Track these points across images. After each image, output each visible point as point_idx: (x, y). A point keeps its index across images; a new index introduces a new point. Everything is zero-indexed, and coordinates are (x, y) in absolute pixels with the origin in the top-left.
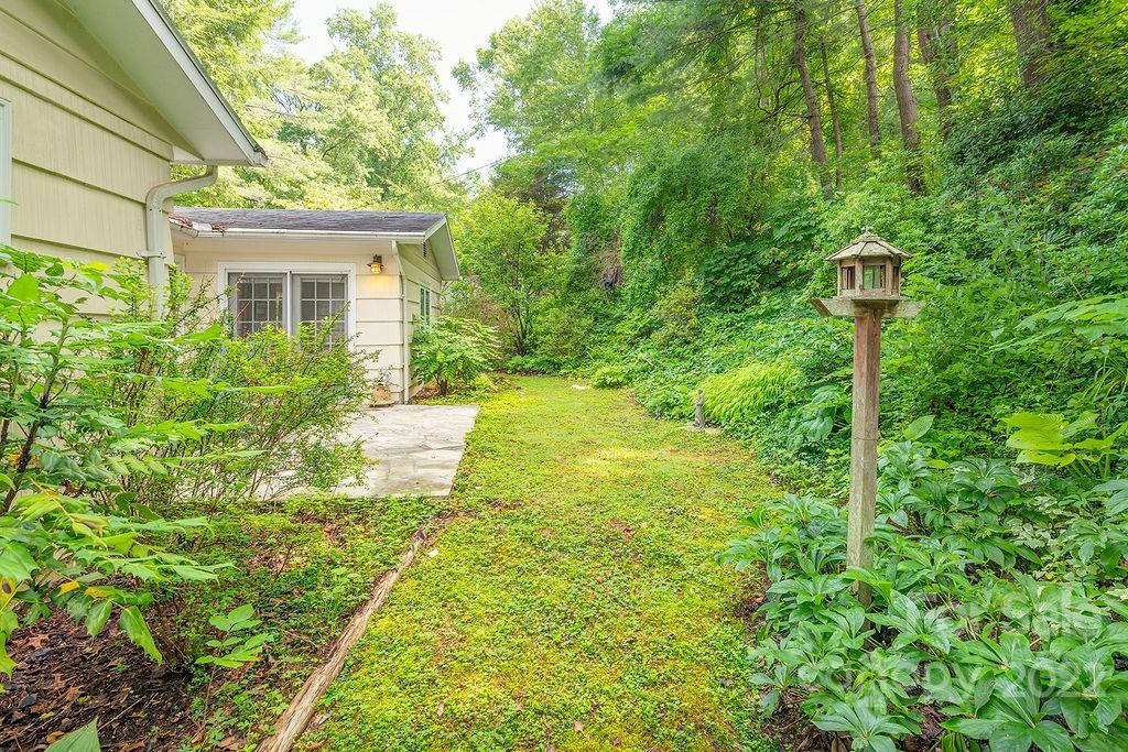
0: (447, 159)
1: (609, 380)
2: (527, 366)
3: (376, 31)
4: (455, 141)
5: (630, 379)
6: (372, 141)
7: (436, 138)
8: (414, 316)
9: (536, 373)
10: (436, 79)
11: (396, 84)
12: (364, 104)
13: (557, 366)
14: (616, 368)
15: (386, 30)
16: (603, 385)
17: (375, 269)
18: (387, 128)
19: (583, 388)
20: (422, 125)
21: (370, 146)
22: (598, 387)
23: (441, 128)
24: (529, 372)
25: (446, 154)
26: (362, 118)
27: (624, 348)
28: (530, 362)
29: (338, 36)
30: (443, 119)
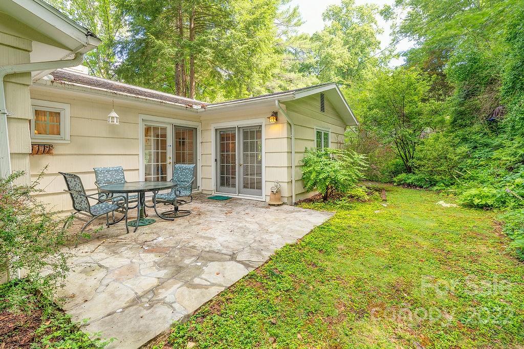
0: (383, 64)
1: (476, 201)
2: (409, 181)
3: (344, 11)
4: (387, 53)
5: (504, 203)
6: (339, 63)
7: (375, 54)
8: (306, 148)
9: (415, 186)
10: (375, 23)
11: (354, 32)
12: (335, 46)
13: (433, 183)
14: (486, 190)
15: (350, 8)
16: (470, 205)
17: (273, 120)
18: (347, 55)
19: (448, 205)
20: (368, 50)
21: (338, 65)
22: (464, 206)
23: (379, 48)
24: (410, 186)
25: (382, 62)
26: (334, 52)
27: (501, 171)
28: (411, 178)
29: (327, 19)
30: (379, 43)
